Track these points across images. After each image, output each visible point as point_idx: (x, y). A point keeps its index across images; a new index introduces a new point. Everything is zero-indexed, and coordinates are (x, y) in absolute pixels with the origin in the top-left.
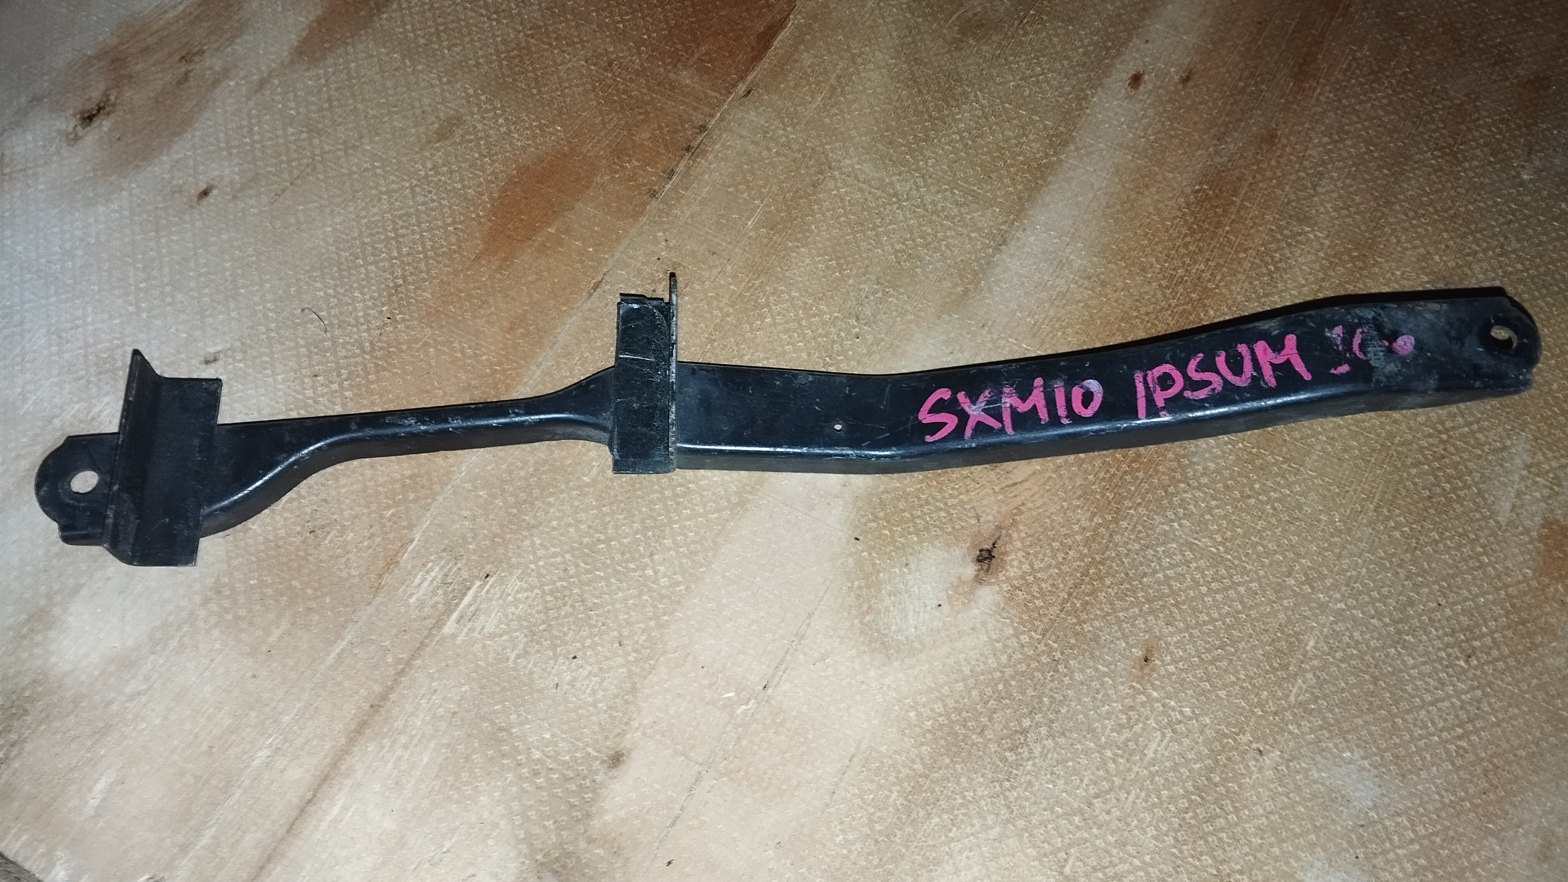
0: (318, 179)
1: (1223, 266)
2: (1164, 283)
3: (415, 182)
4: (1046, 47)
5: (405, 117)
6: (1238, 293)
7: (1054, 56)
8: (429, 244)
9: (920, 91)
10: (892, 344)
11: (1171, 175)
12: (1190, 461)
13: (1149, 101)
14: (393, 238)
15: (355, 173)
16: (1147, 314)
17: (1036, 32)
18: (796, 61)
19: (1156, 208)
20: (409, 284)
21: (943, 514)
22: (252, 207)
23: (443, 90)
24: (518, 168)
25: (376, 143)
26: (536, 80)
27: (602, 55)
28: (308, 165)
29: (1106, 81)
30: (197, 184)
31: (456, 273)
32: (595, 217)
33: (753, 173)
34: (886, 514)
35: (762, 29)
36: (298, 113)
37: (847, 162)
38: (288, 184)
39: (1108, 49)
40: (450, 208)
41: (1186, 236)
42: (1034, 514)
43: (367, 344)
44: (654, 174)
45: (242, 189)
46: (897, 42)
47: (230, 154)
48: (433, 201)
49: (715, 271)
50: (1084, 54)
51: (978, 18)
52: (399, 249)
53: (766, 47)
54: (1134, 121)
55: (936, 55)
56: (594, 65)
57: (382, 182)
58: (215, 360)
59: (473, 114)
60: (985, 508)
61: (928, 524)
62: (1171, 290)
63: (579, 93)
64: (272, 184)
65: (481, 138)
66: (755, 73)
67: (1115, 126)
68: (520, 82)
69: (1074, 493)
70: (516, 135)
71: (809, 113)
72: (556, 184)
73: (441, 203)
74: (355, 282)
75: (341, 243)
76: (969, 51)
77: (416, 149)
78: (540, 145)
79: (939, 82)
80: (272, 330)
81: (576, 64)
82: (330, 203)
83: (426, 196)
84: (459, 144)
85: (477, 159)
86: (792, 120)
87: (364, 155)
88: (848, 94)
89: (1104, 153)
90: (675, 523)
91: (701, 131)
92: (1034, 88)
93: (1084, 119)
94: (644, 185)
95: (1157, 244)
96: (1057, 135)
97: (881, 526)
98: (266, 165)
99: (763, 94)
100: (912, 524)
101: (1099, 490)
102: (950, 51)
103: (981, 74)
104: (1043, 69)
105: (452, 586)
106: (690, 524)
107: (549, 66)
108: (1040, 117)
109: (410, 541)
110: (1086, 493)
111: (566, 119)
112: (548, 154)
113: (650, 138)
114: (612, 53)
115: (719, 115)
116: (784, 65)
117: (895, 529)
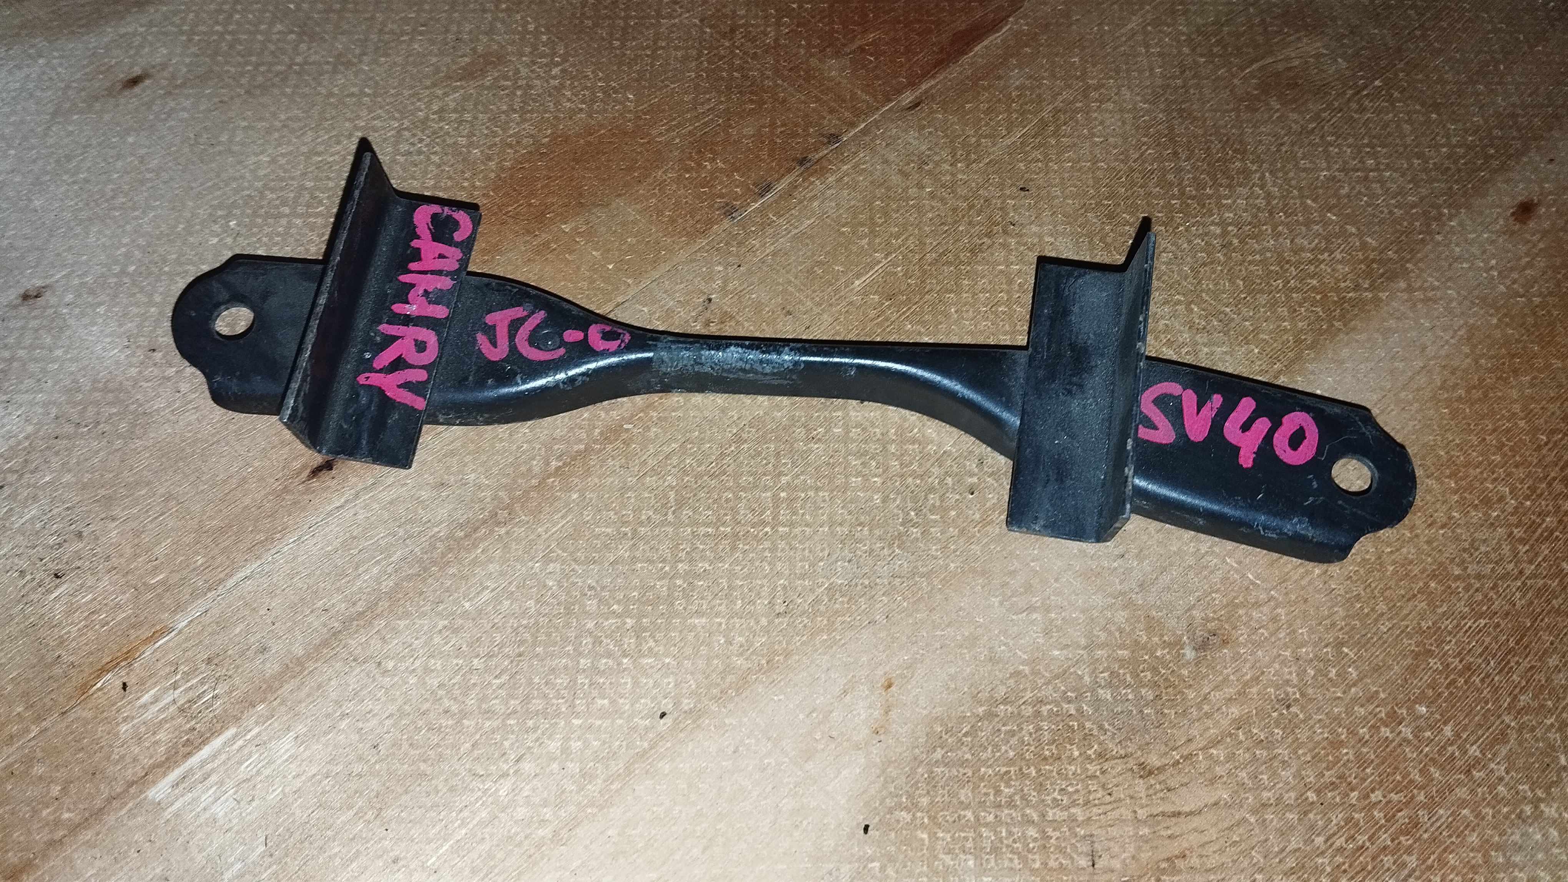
0: (284, 94)
2: (1518, 532)
4: (1390, 134)
5: (432, 42)
7: (1400, 149)
9: (1175, 153)
13: (1541, 245)
15: (334, 95)
16: (1479, 577)
17: (1379, 111)
18: (999, 78)
19: (1525, 408)
22: (184, 109)
23: (495, 19)
24: (554, 137)
25: (380, 65)
26: (624, 30)
27: (726, 16)
28: (278, 74)
29: (1476, 201)
30: (131, 68)
32: (635, 222)
33: (886, 215)
34: (932, 803)
35: (963, 27)
36: (298, 8)
37: (1035, 229)
38: (243, 92)
39: (1487, 158)
44: (741, 185)
45: (183, 85)
46: (1159, 82)
47: (190, 40)
48: (420, 152)
50: (1449, 156)
51: (1291, 74)
53: (962, 53)
55: (1215, 111)
56: (711, 27)
57: (364, 113)
58: (36, 297)
59: (522, 55)
60: (1112, 844)
61: (1002, 843)
62: (1527, 547)
63: (676, 58)
64: (222, 88)
65: (519, 87)
66: (933, 83)
67: (1479, 269)
68: (603, 28)
69: (1280, 861)
70: (568, 93)
71: (997, 150)
72: (598, 168)
73: (429, 159)
74: (267, 235)
75: (273, 180)
76: (1266, 116)
77: (428, 83)
78: (597, 112)
79: (1209, 148)
80: (128, 274)
81: (686, 22)
82: (284, 126)
83: (413, 144)
84: (488, 88)
85: (503, 112)
86: (968, 154)
87: (356, 76)
88: (1063, 136)
89: (1454, 304)
90: (577, 717)
91: (829, 142)
92: (1358, 188)
93: (1429, 247)
94: (721, 196)
95: (1517, 467)
96: (1380, 262)
97: (918, 822)
98: (227, 63)
99: (937, 112)
100: (972, 834)
101: (1328, 869)
102: (1237, 110)
103: (1278, 150)
104: (1378, 164)
105: (193, 722)
106: (600, 726)
107: (649, 17)
108: (1359, 229)
109: (165, 631)
110: (1303, 867)
111: (645, 87)
112: (601, 126)
113: (753, 136)
114: (742, 17)
115: (863, 126)
116: (980, 79)
117: (941, 835)
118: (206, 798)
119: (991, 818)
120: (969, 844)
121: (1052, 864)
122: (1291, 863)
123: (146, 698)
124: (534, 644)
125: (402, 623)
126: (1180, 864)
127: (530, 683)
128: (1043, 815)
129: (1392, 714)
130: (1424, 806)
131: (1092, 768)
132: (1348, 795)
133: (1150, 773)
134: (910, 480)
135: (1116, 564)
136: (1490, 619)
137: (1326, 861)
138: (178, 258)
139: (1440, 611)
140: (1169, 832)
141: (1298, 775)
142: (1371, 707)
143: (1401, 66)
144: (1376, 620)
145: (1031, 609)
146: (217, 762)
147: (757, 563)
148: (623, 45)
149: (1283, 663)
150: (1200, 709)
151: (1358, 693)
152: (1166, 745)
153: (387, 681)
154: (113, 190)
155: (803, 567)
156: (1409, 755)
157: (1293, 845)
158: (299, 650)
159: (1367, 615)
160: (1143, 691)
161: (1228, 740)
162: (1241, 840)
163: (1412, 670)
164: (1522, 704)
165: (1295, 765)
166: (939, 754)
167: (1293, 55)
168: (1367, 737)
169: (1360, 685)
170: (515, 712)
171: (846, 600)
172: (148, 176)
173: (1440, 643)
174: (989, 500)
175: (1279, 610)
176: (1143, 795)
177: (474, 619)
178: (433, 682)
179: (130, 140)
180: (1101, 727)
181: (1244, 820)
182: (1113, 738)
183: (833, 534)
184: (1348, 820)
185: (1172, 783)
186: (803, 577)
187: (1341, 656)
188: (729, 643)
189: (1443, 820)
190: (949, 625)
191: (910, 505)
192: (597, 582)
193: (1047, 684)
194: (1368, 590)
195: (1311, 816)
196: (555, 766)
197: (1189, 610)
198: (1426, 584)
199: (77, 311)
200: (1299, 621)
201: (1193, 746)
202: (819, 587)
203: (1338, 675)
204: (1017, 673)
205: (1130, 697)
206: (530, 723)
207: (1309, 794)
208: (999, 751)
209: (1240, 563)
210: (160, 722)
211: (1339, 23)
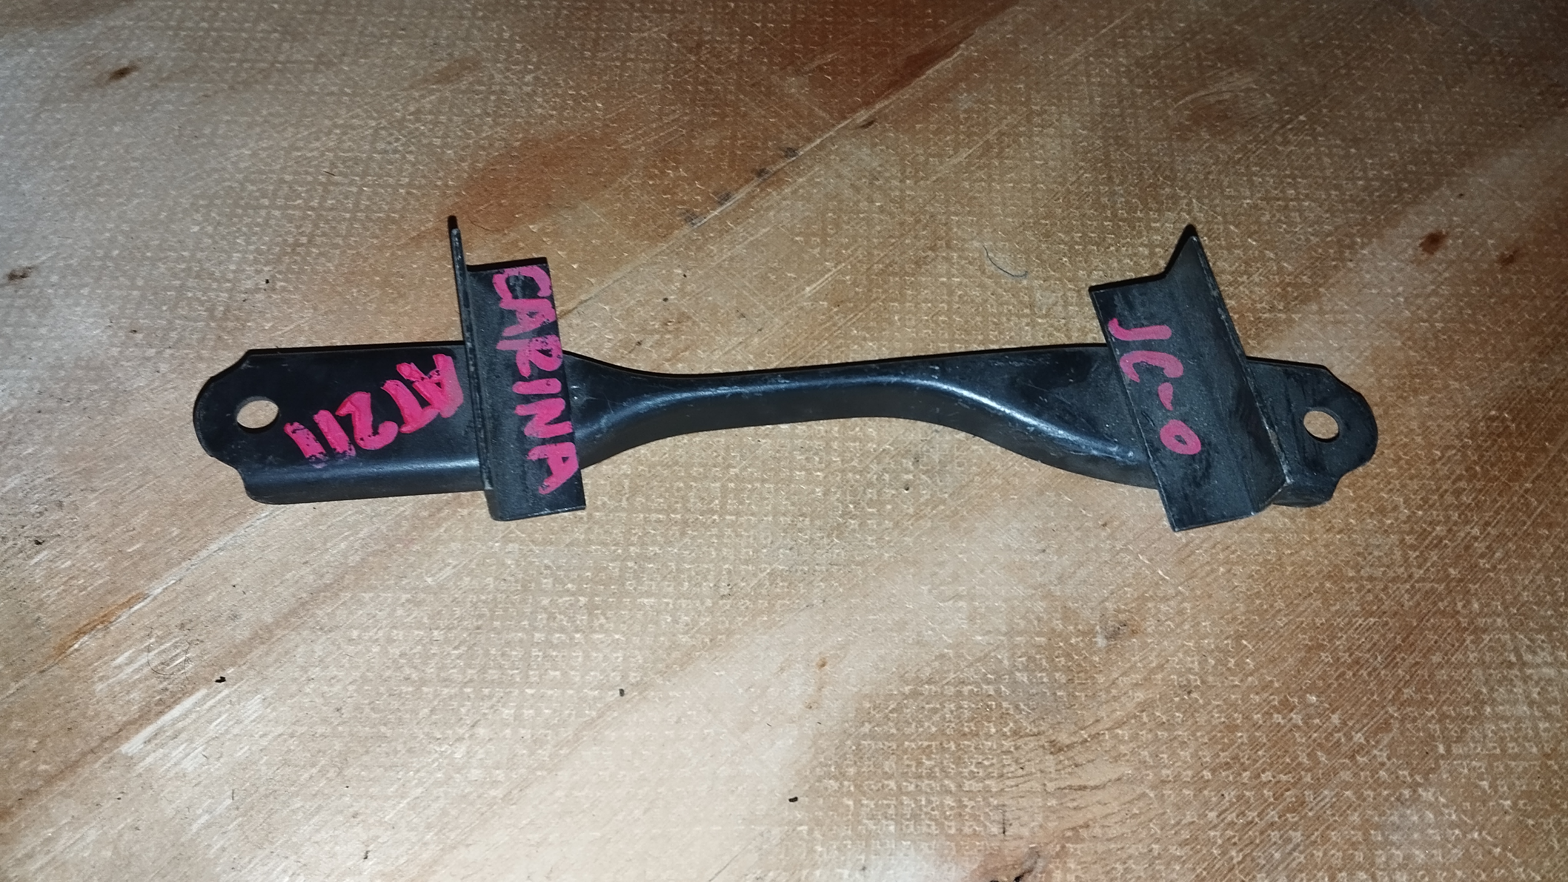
0: (267, 91)
1: (1510, 540)
2: (1409, 539)
3: (384, 123)
4: (1311, 167)
5: (411, 45)
6: (1525, 588)
7: (1320, 181)
8: (365, 202)
9: (1110, 178)
10: (955, 512)
11: (1457, 385)
12: (1386, 839)
13: (1447, 275)
14: (321, 184)
15: (314, 93)
16: (1371, 579)
17: (1301, 145)
18: (949, 101)
19: (1422, 425)
20: (315, 246)
21: (949, 801)
22: (168, 102)
23: (472, 26)
24: (525, 141)
25: (359, 66)
26: (596, 42)
27: (692, 32)
28: (261, 71)
29: (1388, 232)
30: (119, 59)
31: (381, 249)
32: (600, 225)
33: (837, 225)
34: (858, 773)
35: (917, 51)
36: (282, 9)
37: (976, 244)
38: (226, 86)
39: (1401, 191)
40: (414, 165)
41: (1459, 478)
42: (1100, 848)
43: (222, 308)
44: (701, 193)
45: (169, 78)
46: (1098, 110)
47: (176, 35)
48: (395, 151)
49: (735, 340)
50: (1365, 188)
51: (1222, 107)
52: (323, 199)
53: (915, 75)
54: (1417, 296)
55: (1149, 139)
56: (677, 42)
57: (343, 112)
58: (23, 277)
59: (497, 61)
60: (1021, 813)
61: (921, 810)
62: (1417, 553)
63: (644, 70)
64: (205, 82)
65: (493, 93)
66: (886, 103)
67: (1387, 295)
68: (574, 39)
69: (1176, 833)
70: (539, 100)
71: (944, 169)
72: (566, 172)
73: (404, 157)
74: (247, 225)
75: (254, 173)
76: (1196, 145)
77: (406, 85)
78: (567, 119)
79: (1141, 174)
80: (112, 258)
81: (654, 36)
82: (266, 122)
83: (390, 143)
84: (463, 92)
85: (477, 116)
86: (917, 172)
87: (336, 76)
88: (1007, 158)
89: (1361, 327)
90: (530, 687)
91: (786, 156)
92: (1278, 215)
93: (1341, 273)
94: (683, 203)
95: (1411, 479)
96: (1295, 286)
97: (845, 790)
98: (212, 58)
99: (888, 130)
100: (894, 802)
101: (1220, 842)
102: (1169, 139)
103: (1206, 178)
104: (1298, 193)
105: (165, 683)
106: (552, 696)
107: (619, 29)
108: (1276, 254)
109: (142, 597)
110: (1196, 839)
111: (613, 97)
112: (571, 132)
113: (714, 147)
114: (708, 33)
115: (818, 141)
116: (930, 101)
117: (865, 802)
118: (177, 753)
119: (912, 788)
120: (891, 811)
121: (967, 830)
122: (1185, 835)
123: (120, 660)
124: (492, 618)
125: (367, 596)
126: (1084, 833)
127: (487, 653)
128: (960, 786)
129: (1285, 703)
130: (1310, 787)
131: (1007, 744)
132: (1240, 775)
133: (1060, 750)
134: (850, 475)
135: (1037, 558)
136: (1380, 618)
137: (1218, 834)
138: (160, 245)
139: (1333, 609)
140: (1075, 804)
141: (1195, 755)
142: (1266, 695)
143: (1325, 102)
144: (1274, 616)
145: (958, 597)
146: (188, 721)
147: (705, 549)
148: (594, 56)
149: (1186, 653)
150: (1108, 692)
151: (1253, 682)
152: (1075, 724)
153: (351, 649)
154: (98, 177)
155: (747, 553)
156: (1299, 740)
157: (1188, 819)
158: (269, 619)
159: (1266, 611)
160: (1057, 675)
161: (1133, 721)
162: (1141, 813)
163: (1304, 662)
164: (1405, 696)
165: (1193, 745)
166: (867, 727)
167: (1224, 89)
168: (1261, 722)
169: (1256, 674)
170: (471, 681)
171: (786, 584)
172: (133, 164)
173: (1332, 638)
174: (921, 496)
175: (1185, 604)
176: (1052, 770)
177: (435, 594)
178: (395, 651)
179: (116, 129)
180: (1017, 707)
181: (1144, 795)
182: (1027, 717)
183: (776, 523)
184: (1239, 798)
185: (1080, 759)
186: (747, 562)
187: (1240, 647)
188: (676, 621)
189: (1327, 800)
190: (882, 609)
191: (849, 498)
192: (553, 562)
193: (970, 665)
194: (1268, 588)
195: (1206, 792)
196: (508, 731)
197: (1103, 602)
198: (1322, 584)
199: (61, 292)
200: (1203, 615)
201: (1100, 727)
202: (761, 572)
203: (1237, 664)
204: (942, 656)
205: (1045, 680)
206: (486, 691)
207: (1205, 772)
208: (922, 726)
209: (1150, 560)
210: (134, 682)
211: (1270, 60)
